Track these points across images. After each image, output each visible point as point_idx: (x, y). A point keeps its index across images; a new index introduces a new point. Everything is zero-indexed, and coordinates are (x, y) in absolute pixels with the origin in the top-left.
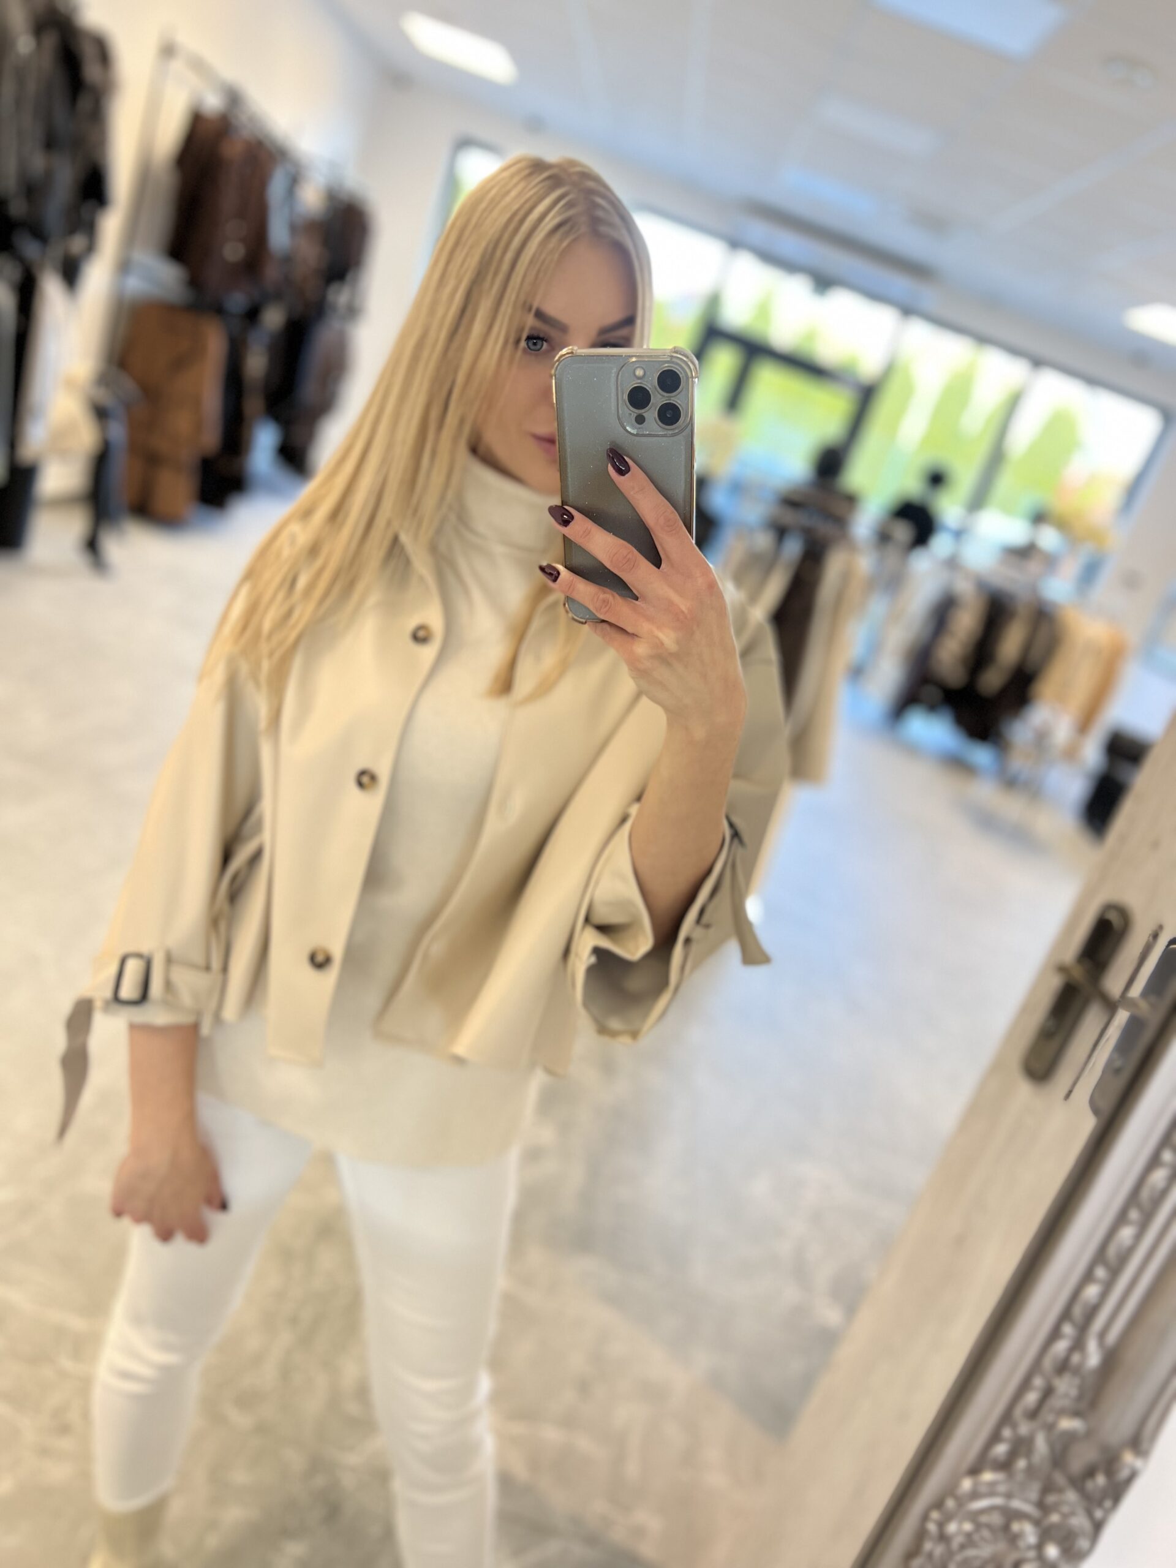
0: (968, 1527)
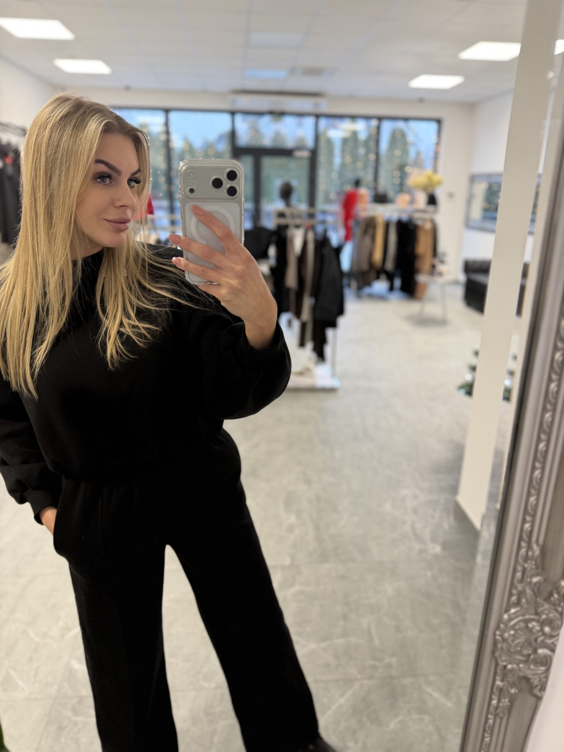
0: (512, 632)
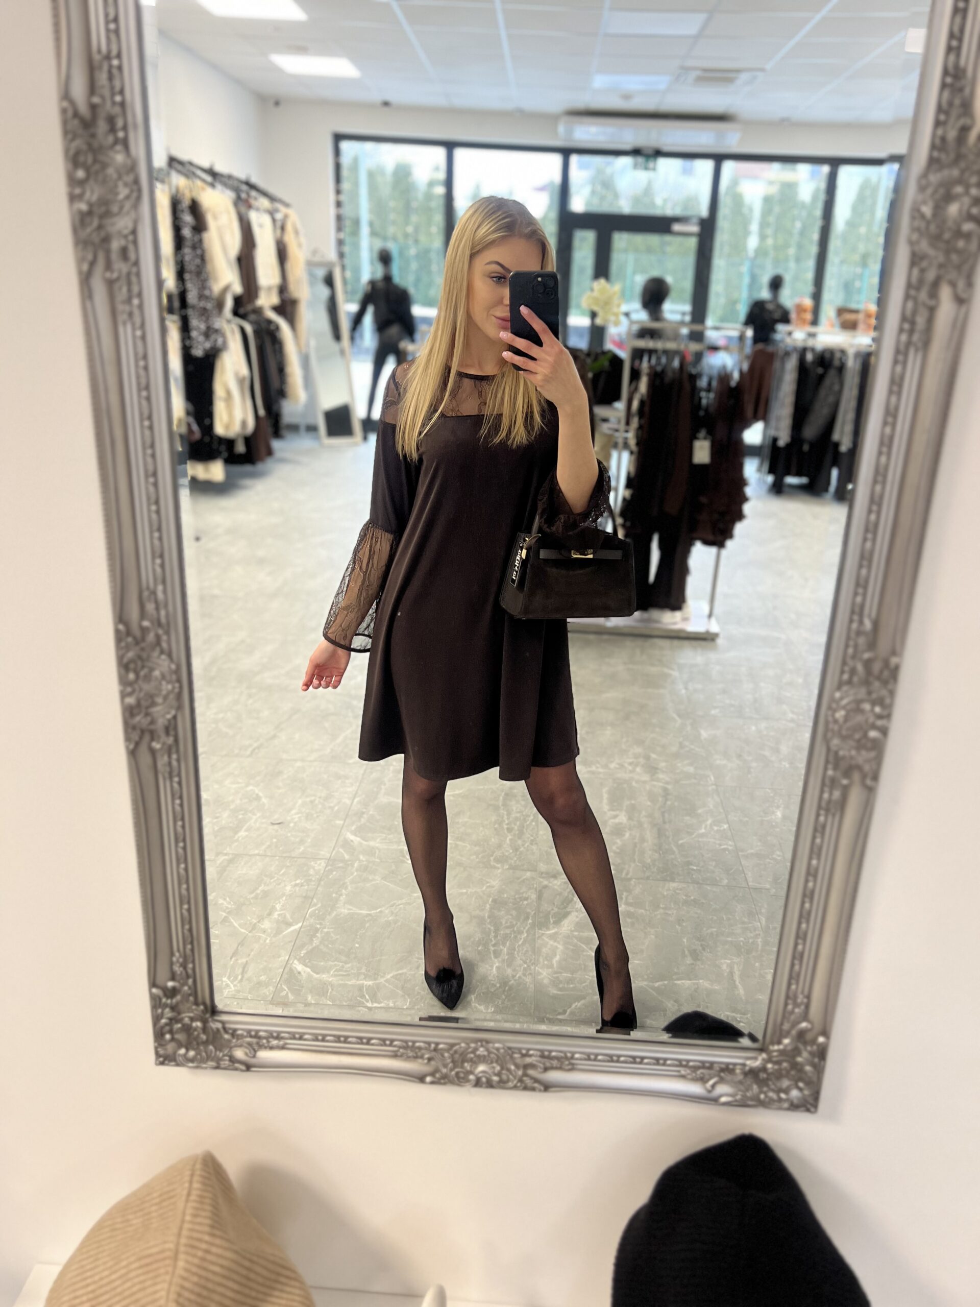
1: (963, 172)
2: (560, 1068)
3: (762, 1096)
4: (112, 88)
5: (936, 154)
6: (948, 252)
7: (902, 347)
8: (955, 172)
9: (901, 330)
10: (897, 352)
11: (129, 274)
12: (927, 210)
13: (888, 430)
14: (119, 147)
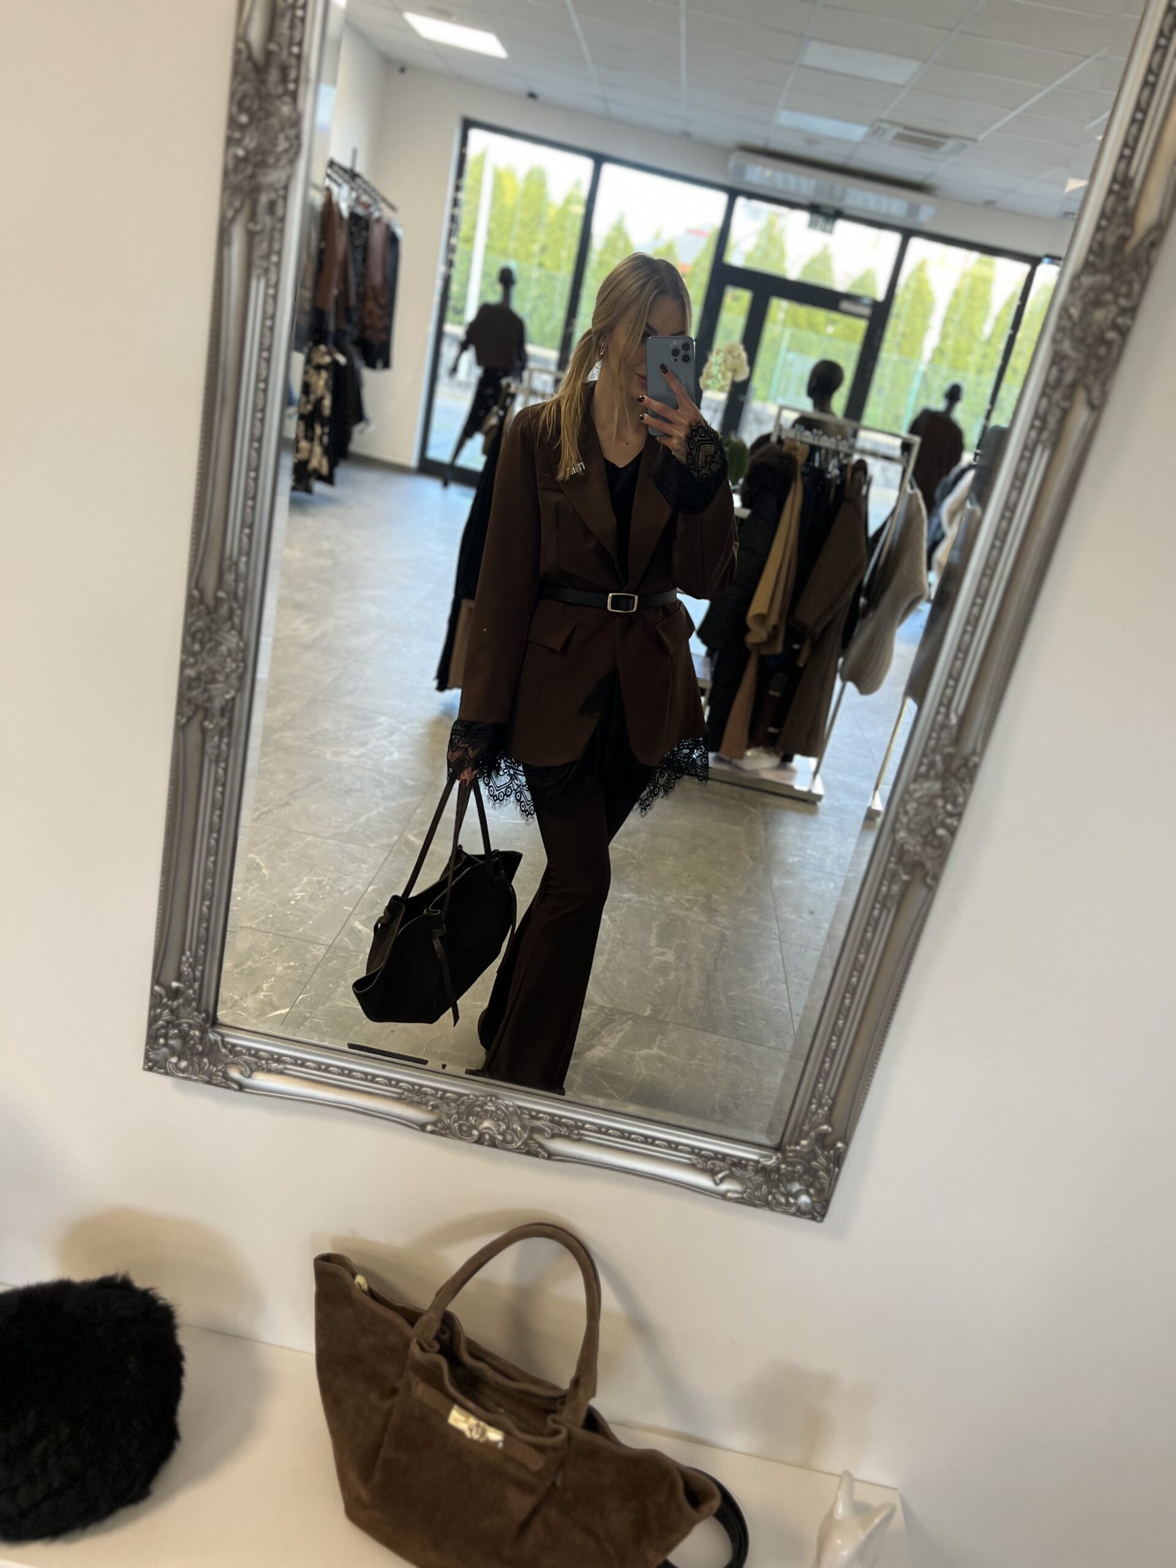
1: (1114, 279)
2: (567, 1137)
3: (770, 1197)
4: (291, 38)
5: (1092, 258)
6: (1088, 357)
7: (1030, 444)
8: (1107, 279)
9: (1032, 427)
10: (1025, 447)
11: (273, 229)
12: (1075, 312)
13: (1004, 524)
14: (287, 99)
